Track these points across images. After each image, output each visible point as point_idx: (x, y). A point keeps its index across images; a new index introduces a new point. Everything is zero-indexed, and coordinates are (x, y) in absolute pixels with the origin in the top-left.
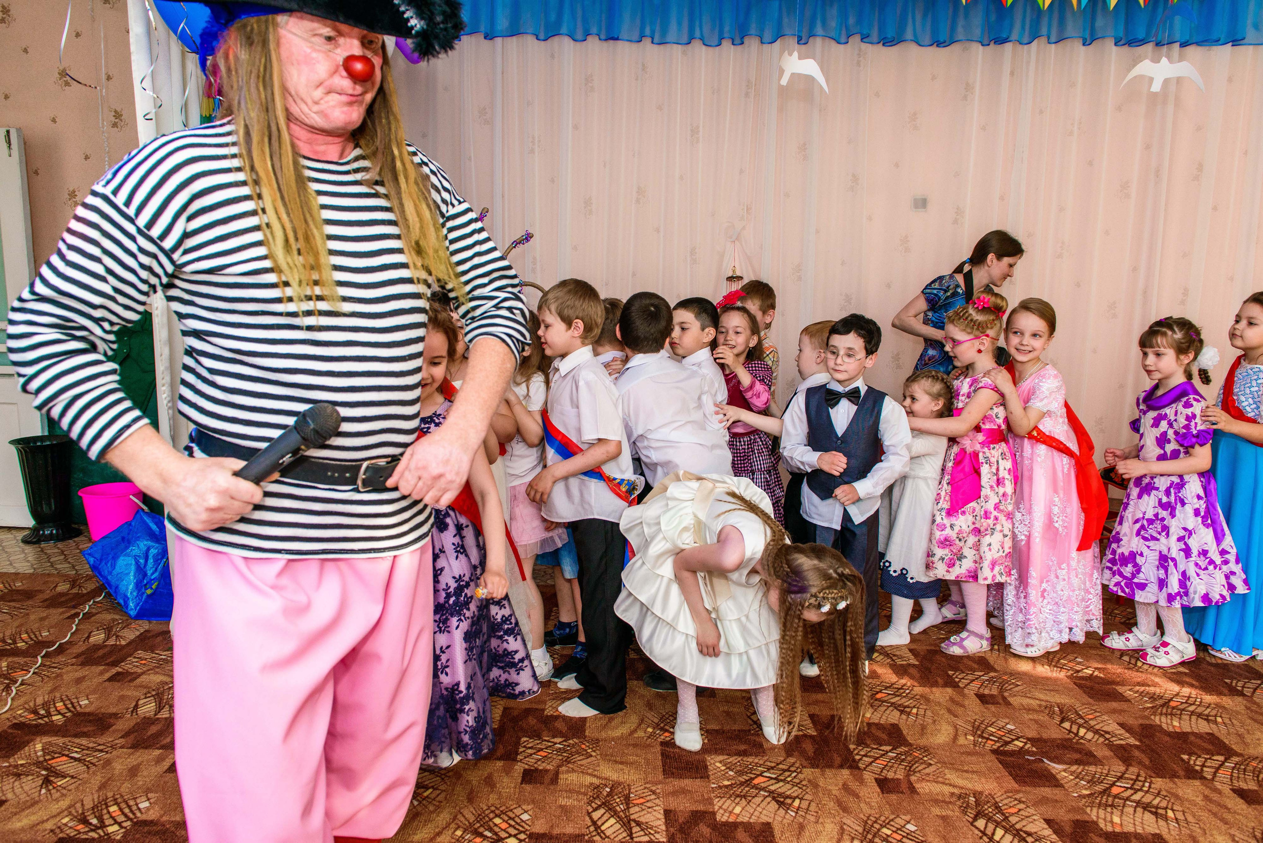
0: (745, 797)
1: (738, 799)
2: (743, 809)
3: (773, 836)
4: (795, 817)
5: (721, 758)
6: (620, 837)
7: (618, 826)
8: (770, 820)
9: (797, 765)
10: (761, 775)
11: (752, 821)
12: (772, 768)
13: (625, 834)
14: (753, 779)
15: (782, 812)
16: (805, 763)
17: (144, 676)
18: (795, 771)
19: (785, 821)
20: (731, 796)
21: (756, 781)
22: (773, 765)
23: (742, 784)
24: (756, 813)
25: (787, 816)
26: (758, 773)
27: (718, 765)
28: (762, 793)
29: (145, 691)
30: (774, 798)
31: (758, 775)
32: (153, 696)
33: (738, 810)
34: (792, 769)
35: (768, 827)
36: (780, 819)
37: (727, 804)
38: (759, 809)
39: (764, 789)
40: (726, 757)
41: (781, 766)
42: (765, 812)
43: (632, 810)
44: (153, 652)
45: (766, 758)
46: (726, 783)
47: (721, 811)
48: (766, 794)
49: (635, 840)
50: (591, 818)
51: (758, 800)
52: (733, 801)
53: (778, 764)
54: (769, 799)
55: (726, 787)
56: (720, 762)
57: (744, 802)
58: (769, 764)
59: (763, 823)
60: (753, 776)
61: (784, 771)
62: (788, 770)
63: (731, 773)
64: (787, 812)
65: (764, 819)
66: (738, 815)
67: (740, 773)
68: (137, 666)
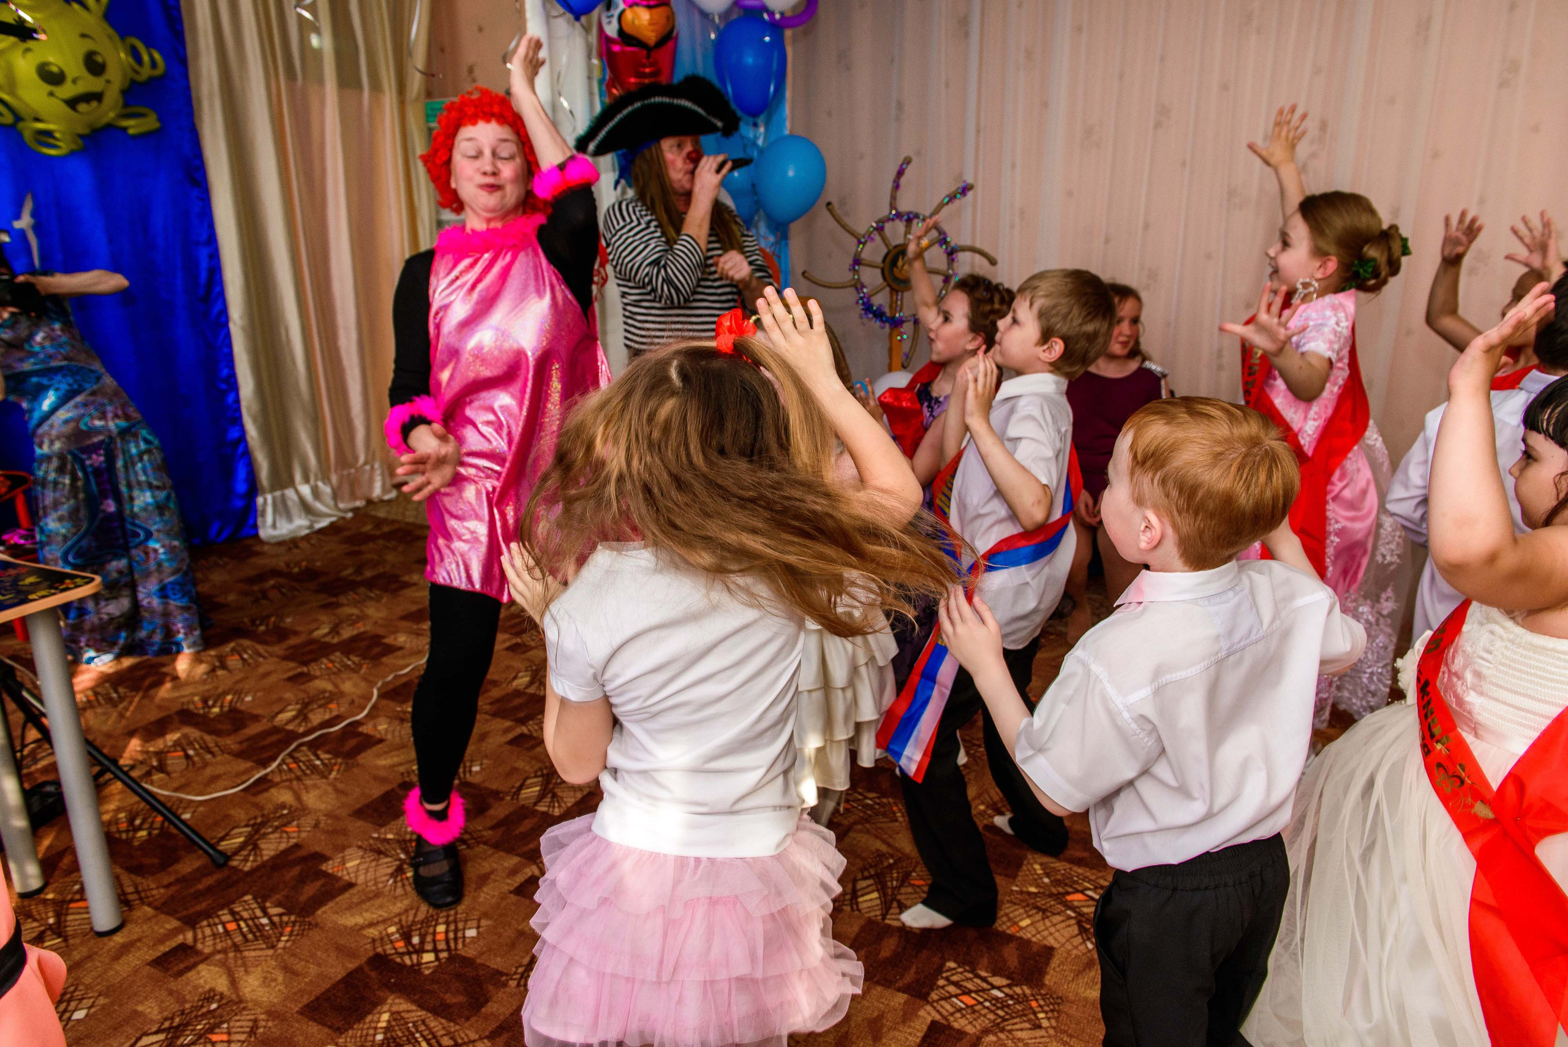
0: (1044, 911)
1: (1034, 911)
2: (1032, 924)
3: (1047, 964)
4: (1090, 951)
5: (1046, 859)
6: (872, 914)
7: (878, 902)
8: (1056, 945)
10: (1082, 892)
11: (1034, 939)
13: (878, 913)
14: (1068, 893)
15: (1079, 939)
19: (1075, 952)
20: (1028, 905)
21: (1069, 898)
23: (1051, 895)
24: (1046, 933)
25: (1082, 948)
26: (1080, 888)
27: (1037, 867)
28: (1069, 912)
30: (1079, 923)
31: (1077, 891)
33: (1025, 923)
35: (1049, 951)
36: (1070, 947)
37: (1017, 913)
38: (1052, 930)
39: (1073, 909)
42: (1057, 934)
43: (903, 890)
46: (1033, 889)
47: (1005, 919)
48: (1073, 914)
49: (887, 921)
50: (854, 886)
51: (1059, 918)
52: (1026, 912)
54: (1073, 922)
55: (1030, 894)
56: (1041, 864)
57: (1039, 916)
59: (1046, 946)
60: (1070, 890)
63: (1046, 880)
64: (1084, 942)
65: (1051, 941)
66: (1022, 928)
67: (1056, 883)
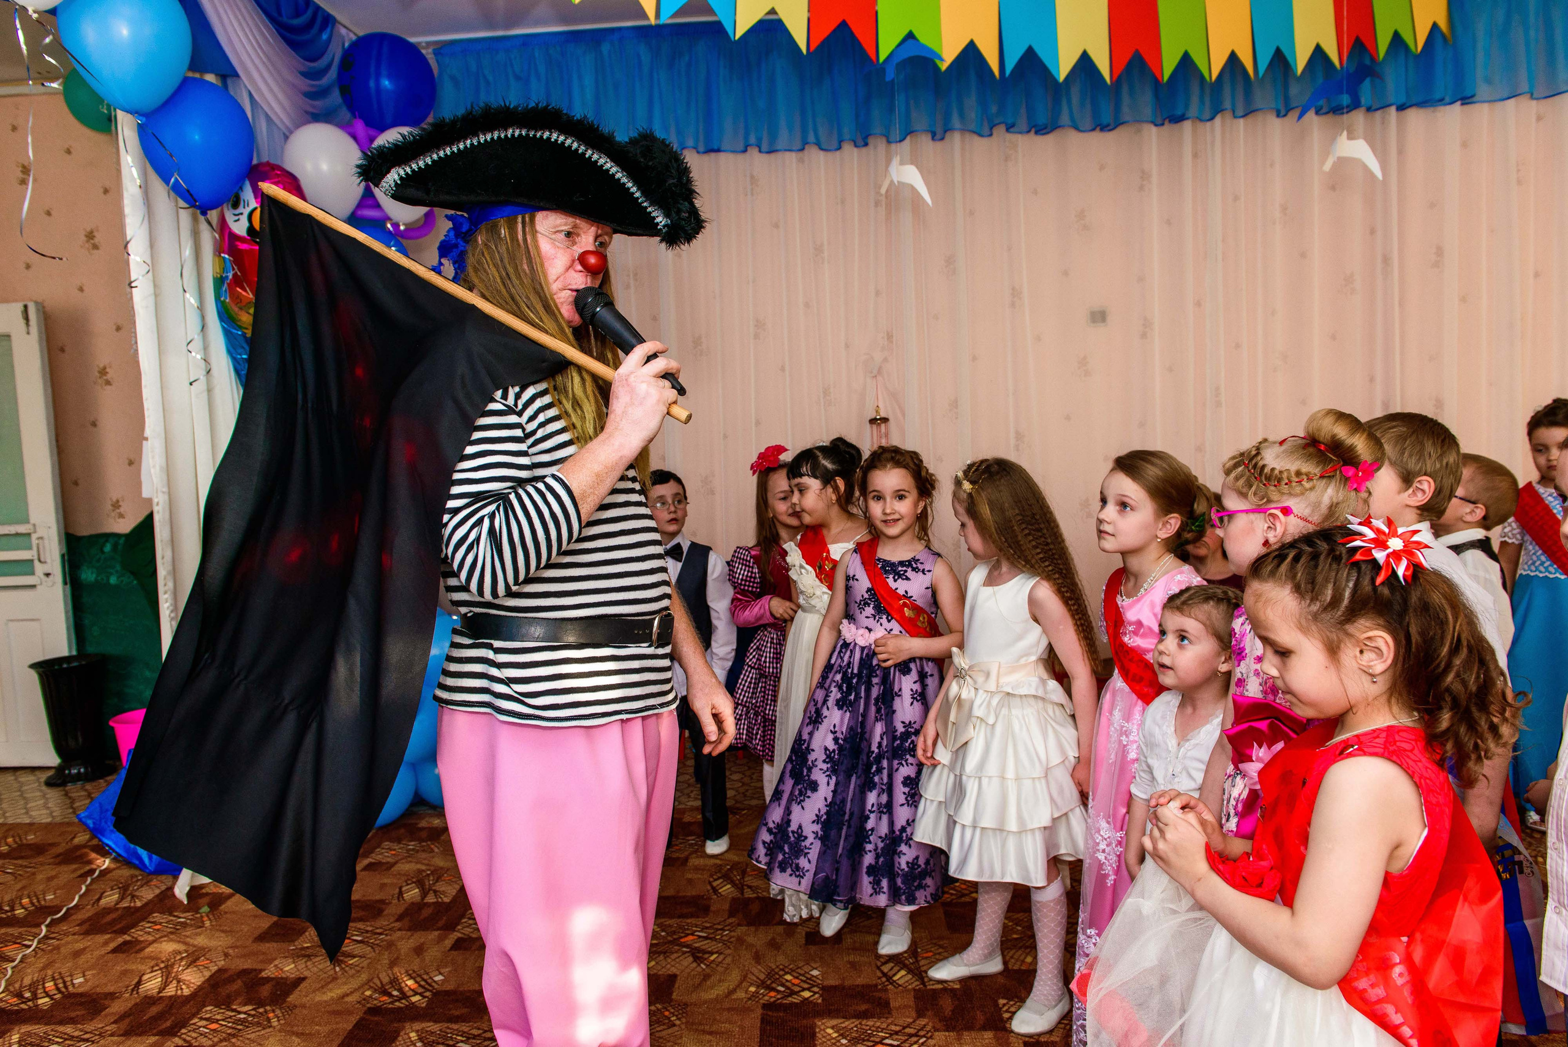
9: (928, 1028)
12: (897, 1033)
16: (939, 1025)
17: (155, 945)
18: (924, 1036)
22: (898, 1028)
29: (153, 963)
32: (161, 969)
34: (922, 1033)
40: (842, 1020)
41: (908, 1030)
44: (171, 914)
45: (889, 1021)
53: (904, 1028)
58: (893, 1028)
61: (911, 1036)
62: (916, 1035)
68: (149, 933)
